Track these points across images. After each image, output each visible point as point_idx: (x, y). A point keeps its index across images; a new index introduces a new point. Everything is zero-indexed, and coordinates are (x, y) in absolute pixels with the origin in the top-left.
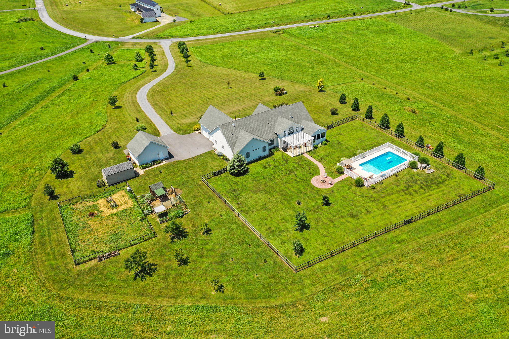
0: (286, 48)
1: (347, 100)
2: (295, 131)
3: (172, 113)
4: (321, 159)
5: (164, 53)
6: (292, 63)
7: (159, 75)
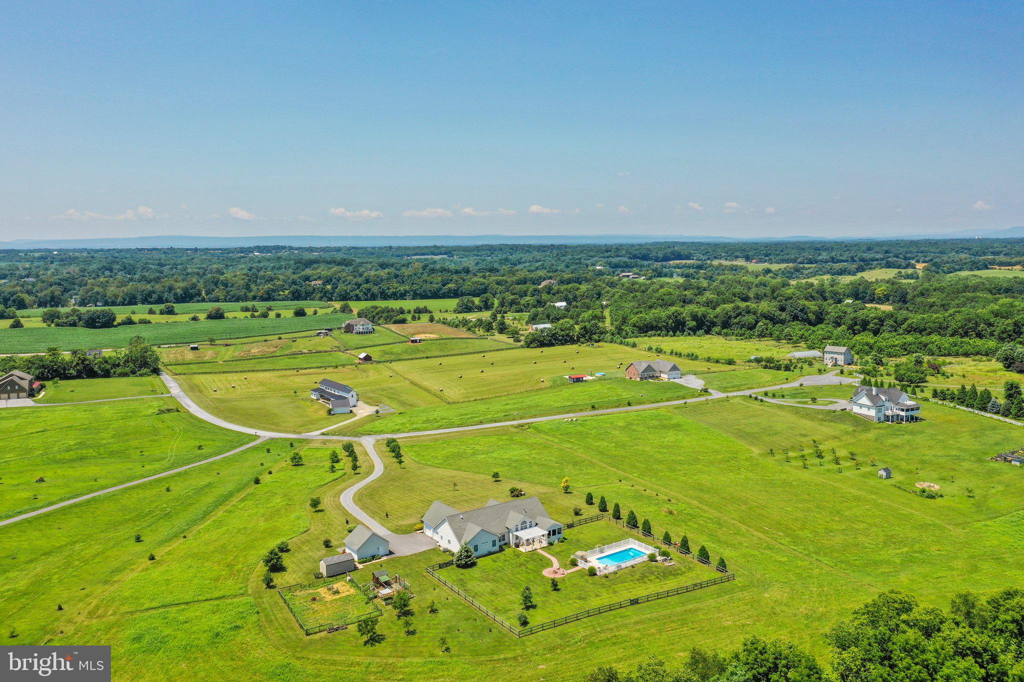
0: (531, 446)
1: (594, 500)
2: (528, 526)
3: (387, 515)
4: (556, 555)
5: (366, 452)
6: (535, 463)
7: (363, 478)
